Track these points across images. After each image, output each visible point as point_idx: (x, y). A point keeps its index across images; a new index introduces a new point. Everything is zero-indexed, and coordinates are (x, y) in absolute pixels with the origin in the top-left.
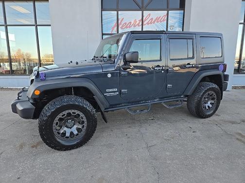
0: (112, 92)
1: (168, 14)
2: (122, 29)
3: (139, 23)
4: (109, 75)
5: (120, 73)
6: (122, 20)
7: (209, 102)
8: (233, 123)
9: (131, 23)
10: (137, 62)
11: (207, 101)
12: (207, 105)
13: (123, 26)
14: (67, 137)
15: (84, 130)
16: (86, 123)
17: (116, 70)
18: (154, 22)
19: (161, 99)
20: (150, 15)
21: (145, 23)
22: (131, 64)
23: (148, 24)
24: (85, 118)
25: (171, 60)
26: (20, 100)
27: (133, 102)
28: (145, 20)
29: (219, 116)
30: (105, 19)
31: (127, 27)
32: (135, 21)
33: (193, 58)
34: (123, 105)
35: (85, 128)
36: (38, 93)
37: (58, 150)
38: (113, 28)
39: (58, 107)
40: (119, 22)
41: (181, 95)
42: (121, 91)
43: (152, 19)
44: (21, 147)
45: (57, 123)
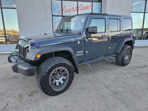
0: (80, 53)
1: (92, 4)
2: (65, 12)
3: (76, 9)
4: (79, 42)
5: (85, 41)
6: (65, 7)
7: (127, 57)
8: (141, 67)
9: (70, 9)
10: (96, 33)
11: (126, 56)
12: (126, 58)
13: (65, 11)
14: (57, 86)
15: (67, 80)
16: (68, 75)
17: (82, 39)
18: (84, 9)
19: (105, 56)
20: (82, 4)
21: (79, 9)
22: (92, 34)
23: (81, 10)
24: (67, 72)
25: (110, 32)
26: (18, 63)
27: (90, 59)
28: (79, 8)
29: (131, 64)
30: (53, 6)
31: (68, 11)
32: (73, 8)
33: (120, 30)
34: (85, 61)
35: (68, 78)
36: (39, 56)
37: (52, 95)
38: (59, 12)
39: (53, 65)
40: (63, 8)
41: (114, 53)
42: (85, 52)
43: (83, 7)
44: (21, 96)
45: (52, 77)
